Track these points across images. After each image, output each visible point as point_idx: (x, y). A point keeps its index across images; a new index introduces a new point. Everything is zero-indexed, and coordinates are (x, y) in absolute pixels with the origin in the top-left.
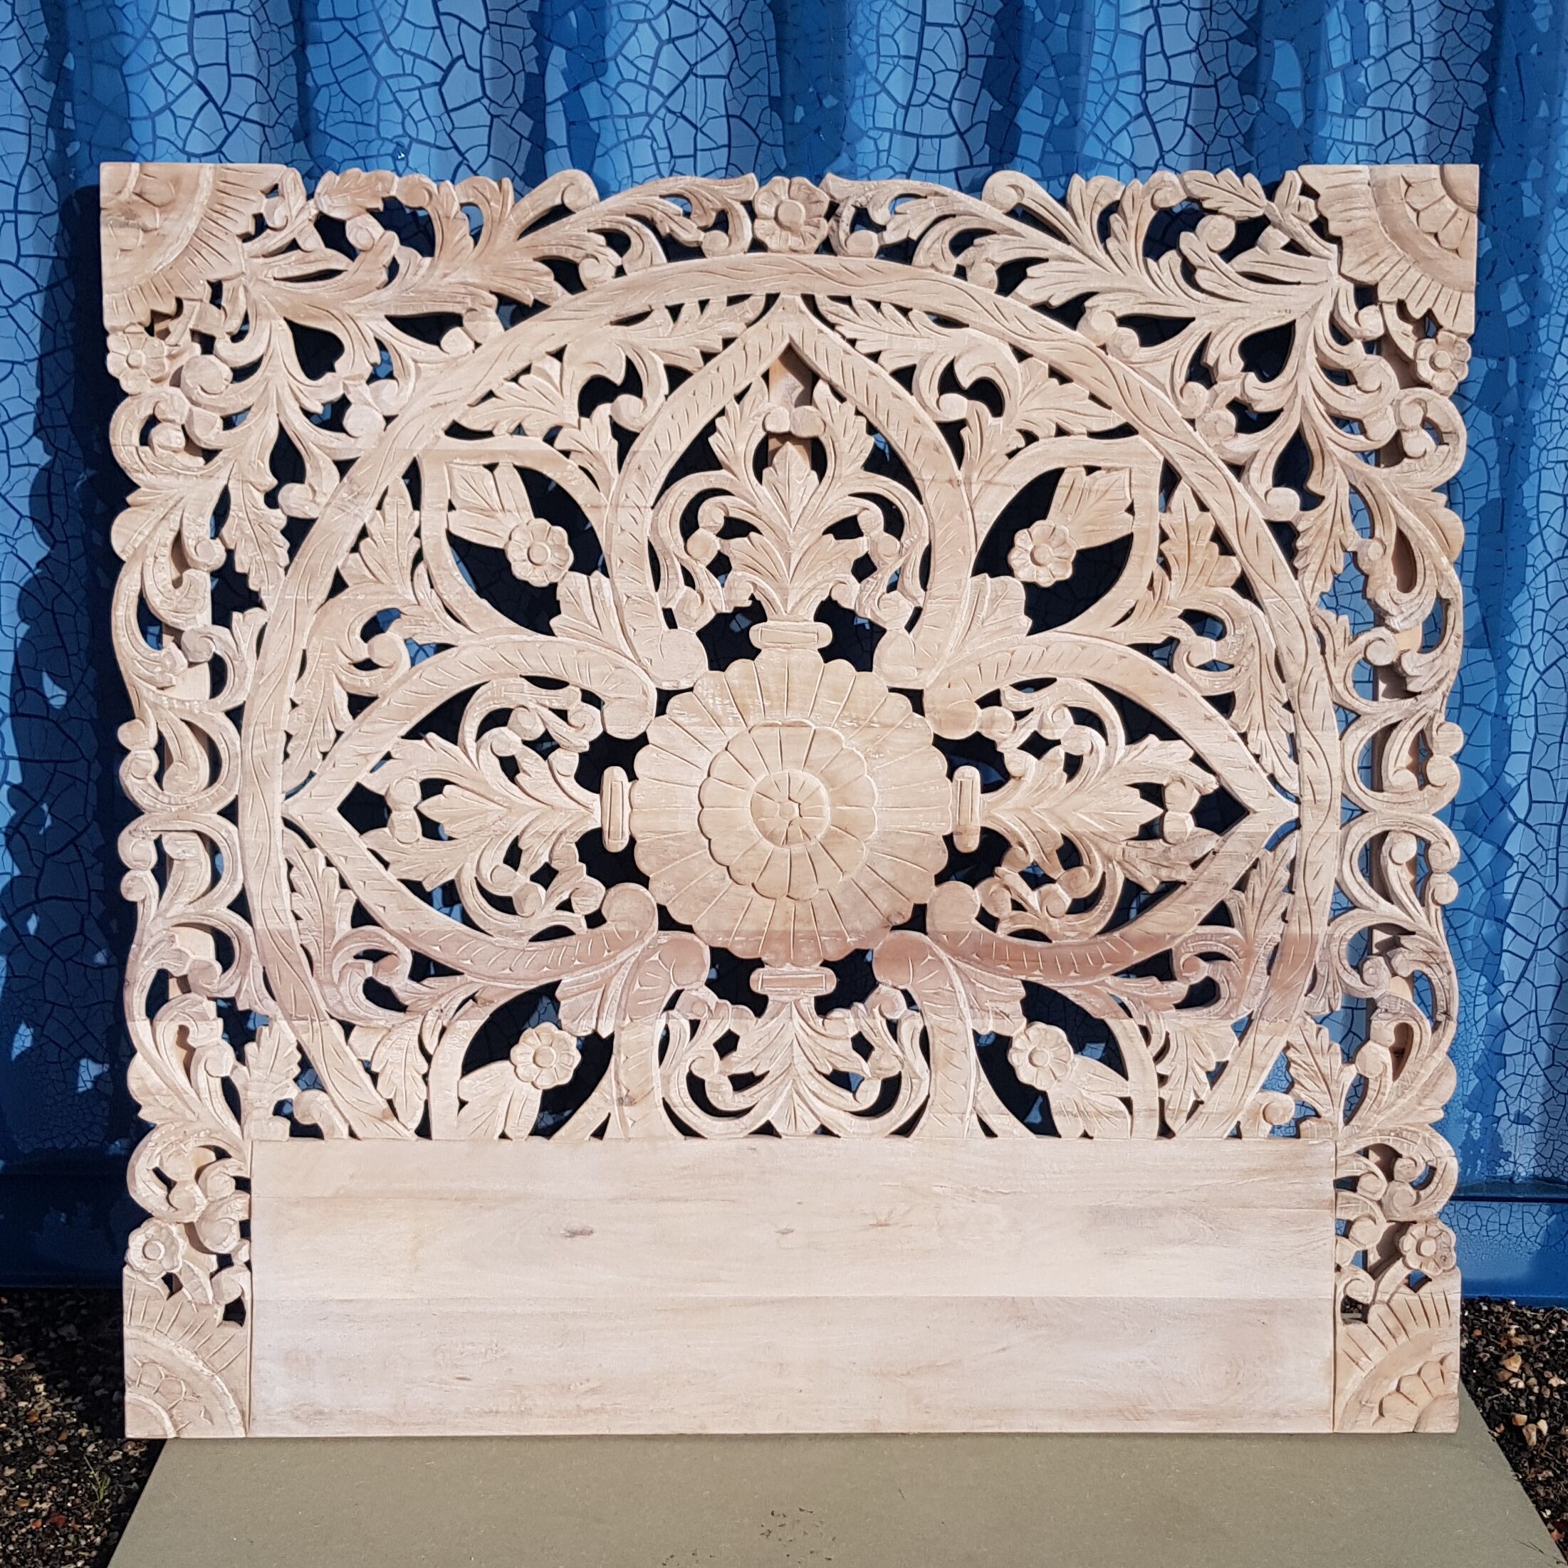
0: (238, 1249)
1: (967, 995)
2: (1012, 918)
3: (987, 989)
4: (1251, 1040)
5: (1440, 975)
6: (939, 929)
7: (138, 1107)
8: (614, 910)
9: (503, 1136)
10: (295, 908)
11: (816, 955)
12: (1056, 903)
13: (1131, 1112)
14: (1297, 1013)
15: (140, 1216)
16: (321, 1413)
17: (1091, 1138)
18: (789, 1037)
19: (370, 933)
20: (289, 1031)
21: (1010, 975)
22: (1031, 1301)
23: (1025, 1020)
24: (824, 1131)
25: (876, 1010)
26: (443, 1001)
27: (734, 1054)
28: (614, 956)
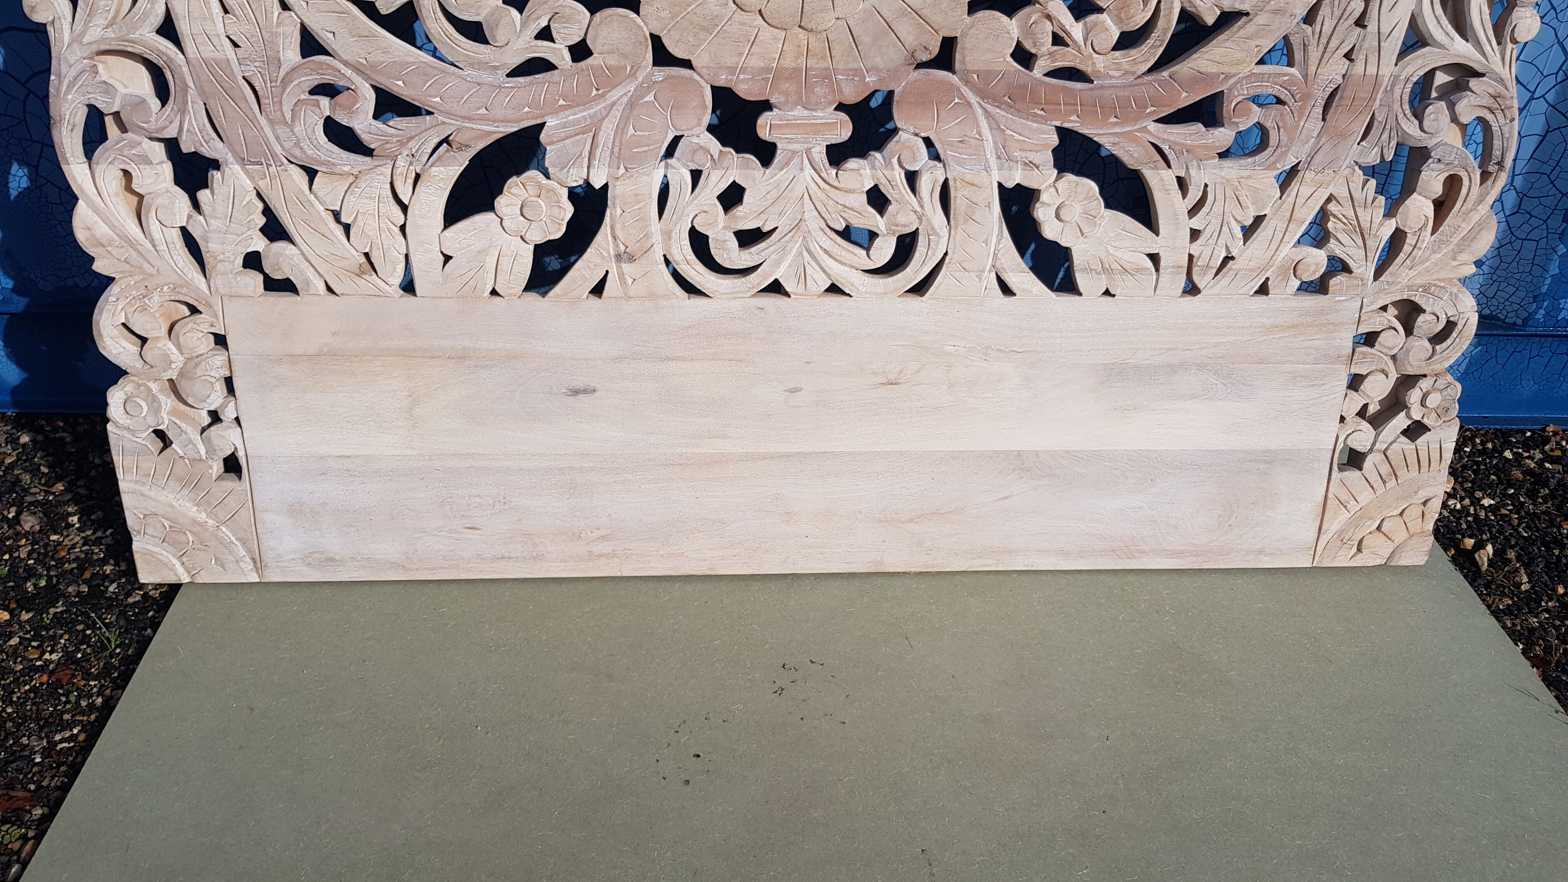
0: (224, 406)
1: (995, 143)
2: (1051, 54)
3: (1017, 136)
4: (1294, 193)
5: (1502, 121)
6: (970, 67)
7: (92, 259)
8: (600, 41)
9: (494, 292)
10: (230, 33)
11: (830, 97)
12: (1103, 36)
13: (1157, 270)
14: (1347, 162)
15: (115, 373)
16: (332, 560)
17: (1114, 296)
18: (799, 190)
19: (320, 63)
20: (243, 175)
21: (1044, 120)
22: (1037, 453)
23: (1056, 172)
24: (834, 289)
25: (895, 161)
26: (413, 145)
27: (740, 208)
28: (603, 95)
